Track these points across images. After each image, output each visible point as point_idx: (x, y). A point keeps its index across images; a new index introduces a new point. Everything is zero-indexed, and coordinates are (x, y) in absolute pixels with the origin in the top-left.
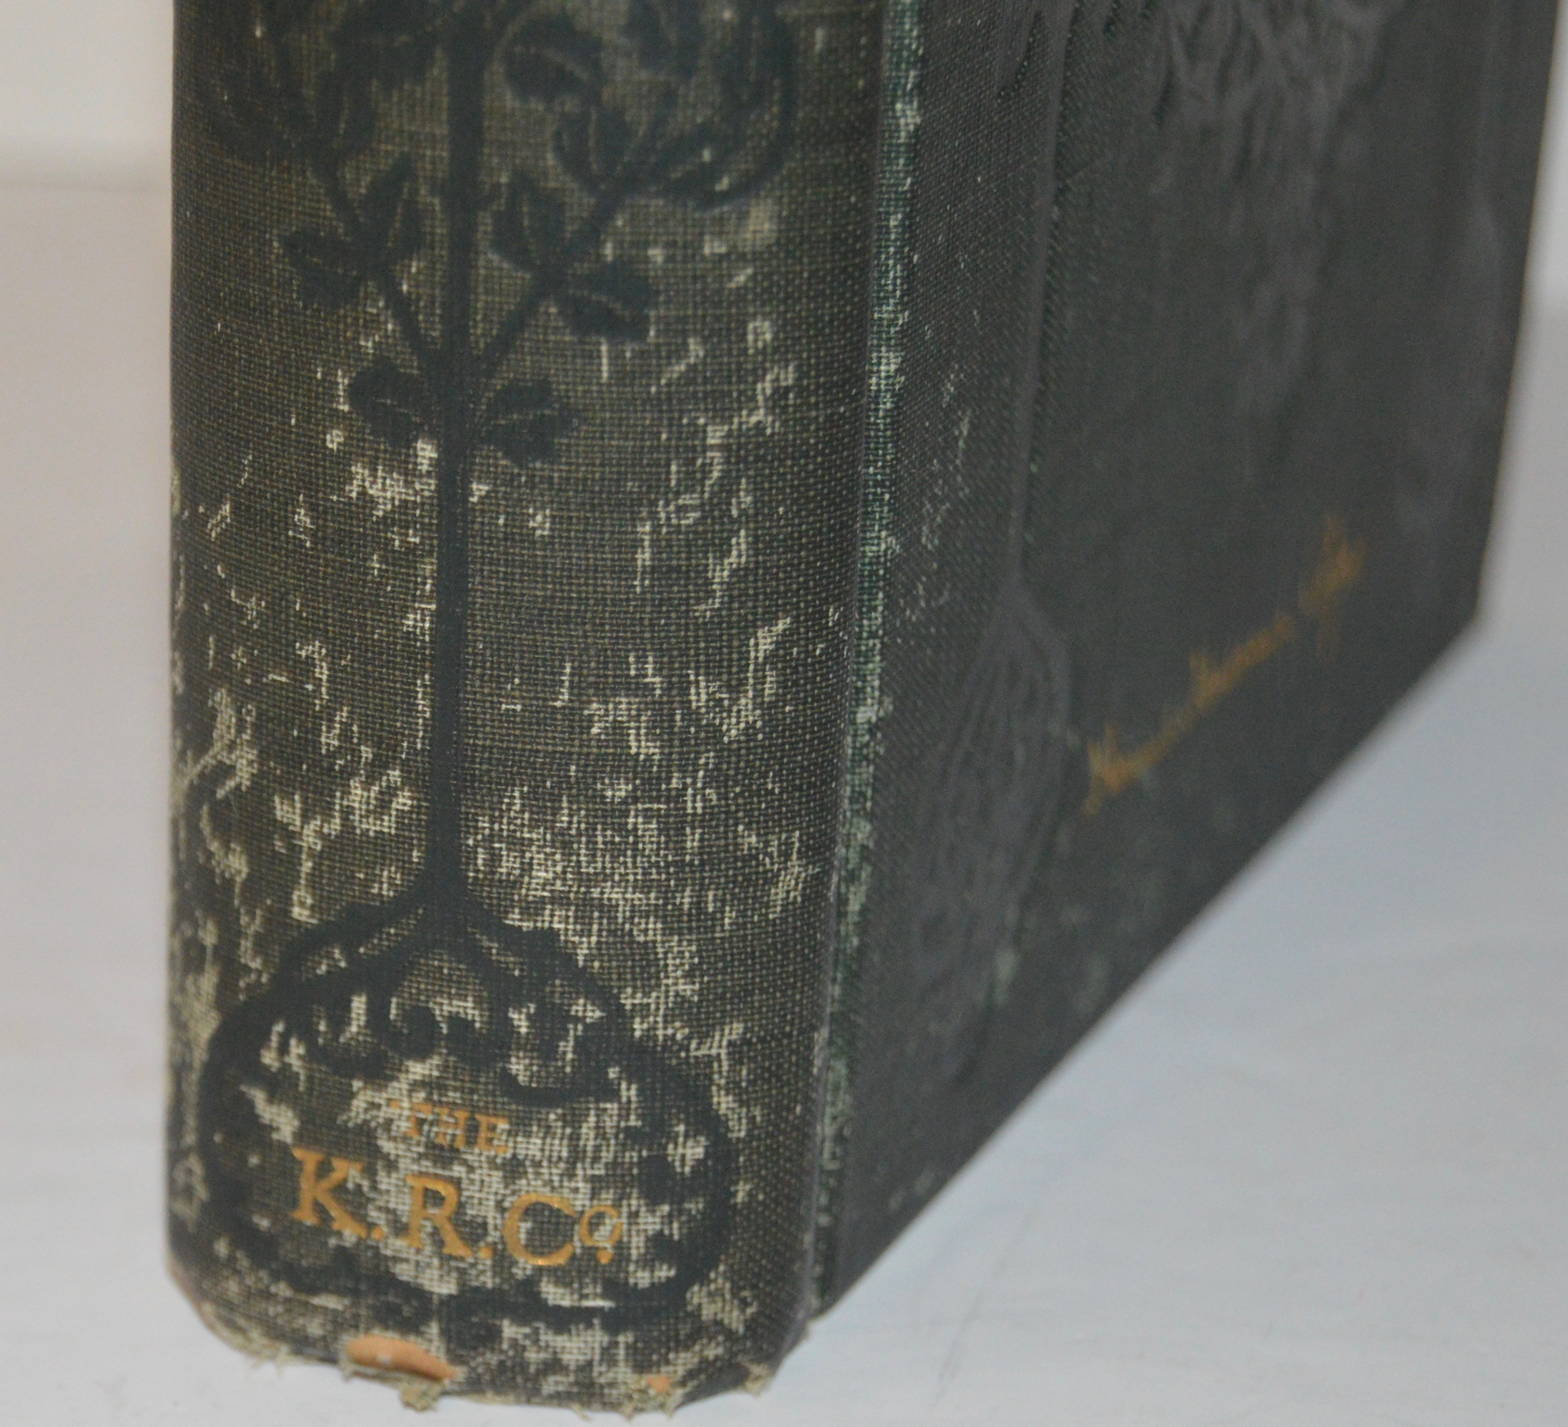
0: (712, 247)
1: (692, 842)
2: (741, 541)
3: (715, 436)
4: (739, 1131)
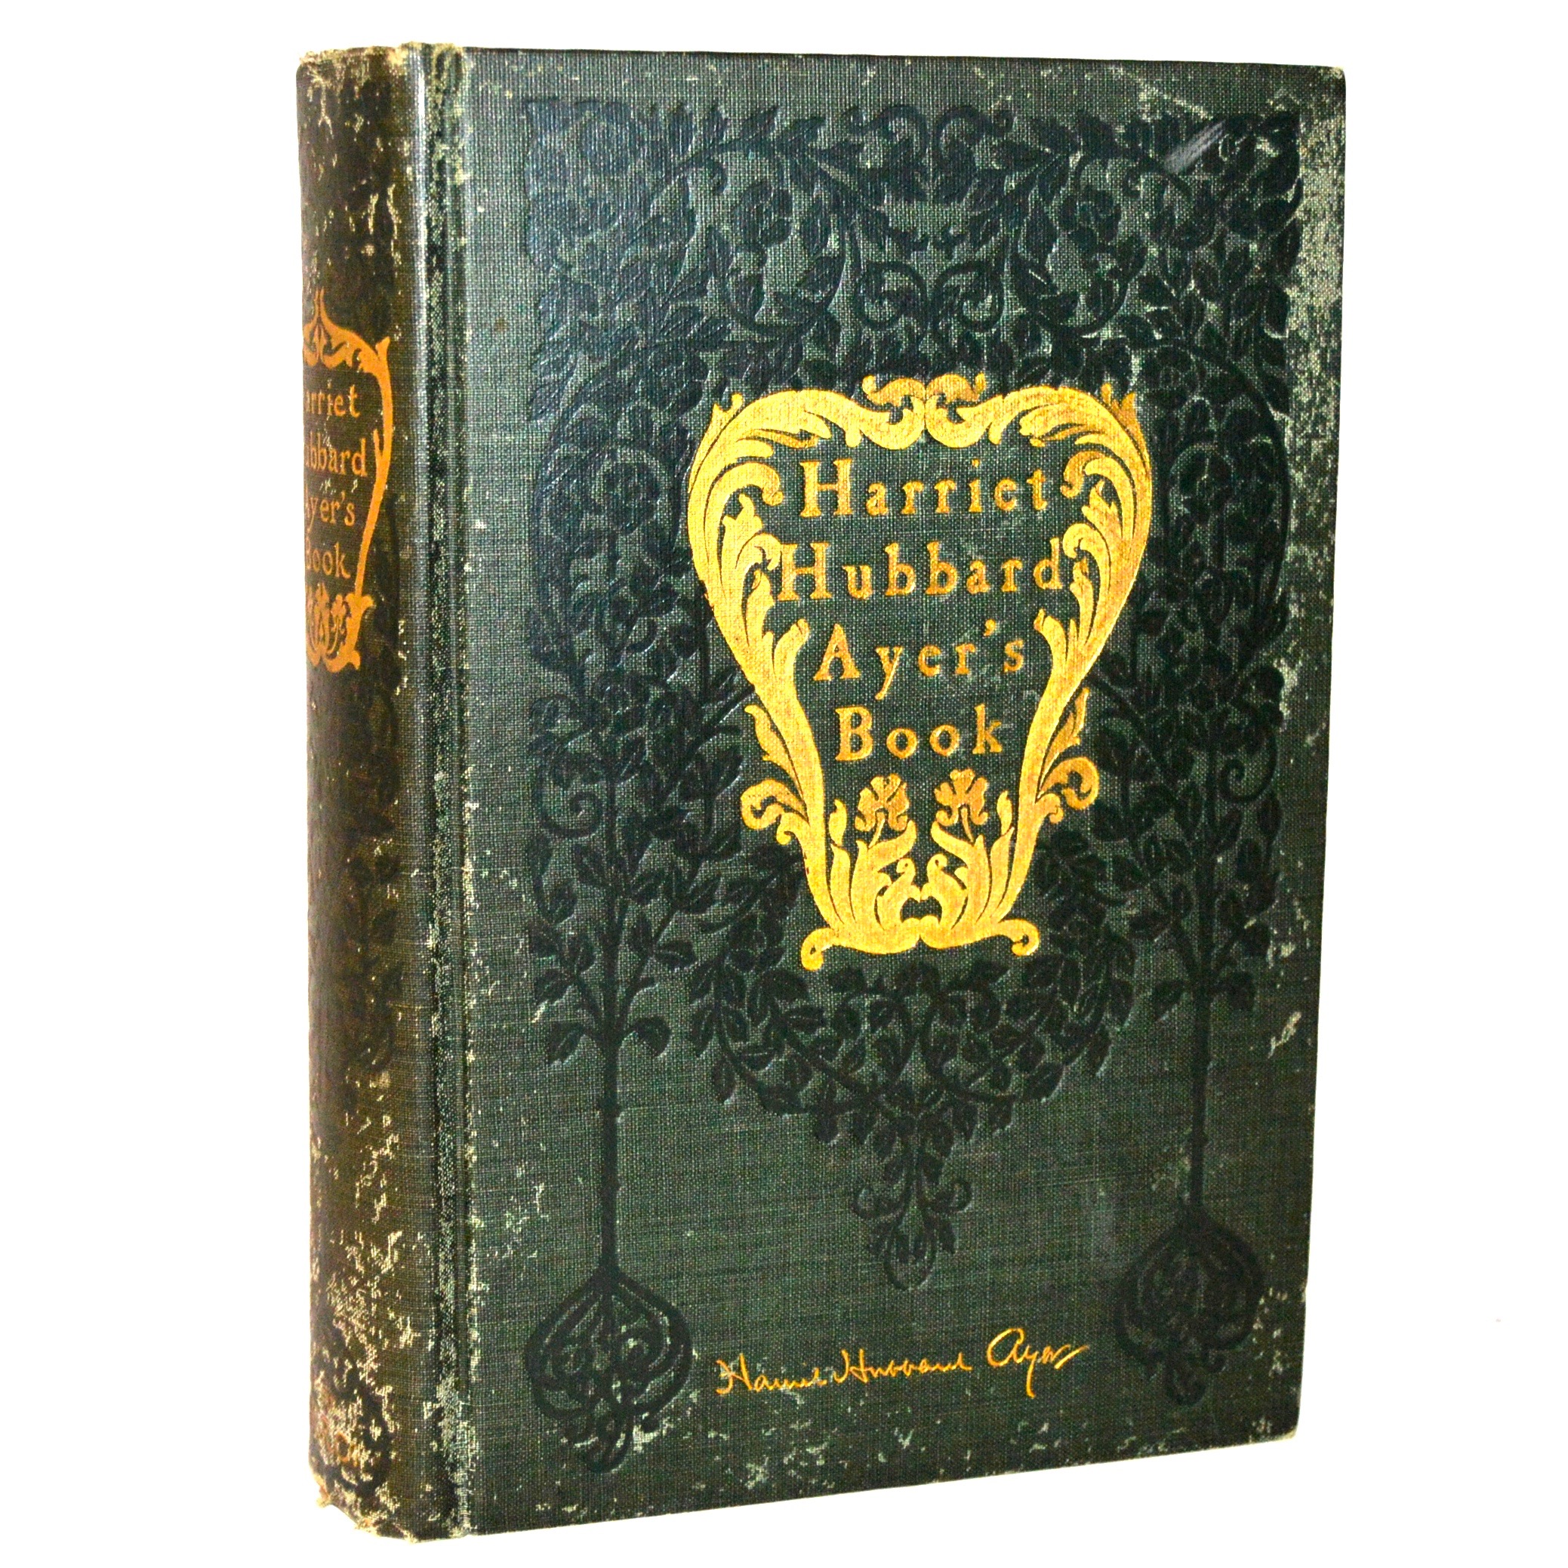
0: (372, 1085)
1: (374, 1308)
2: (384, 1197)
3: (375, 1155)
4: (391, 1430)
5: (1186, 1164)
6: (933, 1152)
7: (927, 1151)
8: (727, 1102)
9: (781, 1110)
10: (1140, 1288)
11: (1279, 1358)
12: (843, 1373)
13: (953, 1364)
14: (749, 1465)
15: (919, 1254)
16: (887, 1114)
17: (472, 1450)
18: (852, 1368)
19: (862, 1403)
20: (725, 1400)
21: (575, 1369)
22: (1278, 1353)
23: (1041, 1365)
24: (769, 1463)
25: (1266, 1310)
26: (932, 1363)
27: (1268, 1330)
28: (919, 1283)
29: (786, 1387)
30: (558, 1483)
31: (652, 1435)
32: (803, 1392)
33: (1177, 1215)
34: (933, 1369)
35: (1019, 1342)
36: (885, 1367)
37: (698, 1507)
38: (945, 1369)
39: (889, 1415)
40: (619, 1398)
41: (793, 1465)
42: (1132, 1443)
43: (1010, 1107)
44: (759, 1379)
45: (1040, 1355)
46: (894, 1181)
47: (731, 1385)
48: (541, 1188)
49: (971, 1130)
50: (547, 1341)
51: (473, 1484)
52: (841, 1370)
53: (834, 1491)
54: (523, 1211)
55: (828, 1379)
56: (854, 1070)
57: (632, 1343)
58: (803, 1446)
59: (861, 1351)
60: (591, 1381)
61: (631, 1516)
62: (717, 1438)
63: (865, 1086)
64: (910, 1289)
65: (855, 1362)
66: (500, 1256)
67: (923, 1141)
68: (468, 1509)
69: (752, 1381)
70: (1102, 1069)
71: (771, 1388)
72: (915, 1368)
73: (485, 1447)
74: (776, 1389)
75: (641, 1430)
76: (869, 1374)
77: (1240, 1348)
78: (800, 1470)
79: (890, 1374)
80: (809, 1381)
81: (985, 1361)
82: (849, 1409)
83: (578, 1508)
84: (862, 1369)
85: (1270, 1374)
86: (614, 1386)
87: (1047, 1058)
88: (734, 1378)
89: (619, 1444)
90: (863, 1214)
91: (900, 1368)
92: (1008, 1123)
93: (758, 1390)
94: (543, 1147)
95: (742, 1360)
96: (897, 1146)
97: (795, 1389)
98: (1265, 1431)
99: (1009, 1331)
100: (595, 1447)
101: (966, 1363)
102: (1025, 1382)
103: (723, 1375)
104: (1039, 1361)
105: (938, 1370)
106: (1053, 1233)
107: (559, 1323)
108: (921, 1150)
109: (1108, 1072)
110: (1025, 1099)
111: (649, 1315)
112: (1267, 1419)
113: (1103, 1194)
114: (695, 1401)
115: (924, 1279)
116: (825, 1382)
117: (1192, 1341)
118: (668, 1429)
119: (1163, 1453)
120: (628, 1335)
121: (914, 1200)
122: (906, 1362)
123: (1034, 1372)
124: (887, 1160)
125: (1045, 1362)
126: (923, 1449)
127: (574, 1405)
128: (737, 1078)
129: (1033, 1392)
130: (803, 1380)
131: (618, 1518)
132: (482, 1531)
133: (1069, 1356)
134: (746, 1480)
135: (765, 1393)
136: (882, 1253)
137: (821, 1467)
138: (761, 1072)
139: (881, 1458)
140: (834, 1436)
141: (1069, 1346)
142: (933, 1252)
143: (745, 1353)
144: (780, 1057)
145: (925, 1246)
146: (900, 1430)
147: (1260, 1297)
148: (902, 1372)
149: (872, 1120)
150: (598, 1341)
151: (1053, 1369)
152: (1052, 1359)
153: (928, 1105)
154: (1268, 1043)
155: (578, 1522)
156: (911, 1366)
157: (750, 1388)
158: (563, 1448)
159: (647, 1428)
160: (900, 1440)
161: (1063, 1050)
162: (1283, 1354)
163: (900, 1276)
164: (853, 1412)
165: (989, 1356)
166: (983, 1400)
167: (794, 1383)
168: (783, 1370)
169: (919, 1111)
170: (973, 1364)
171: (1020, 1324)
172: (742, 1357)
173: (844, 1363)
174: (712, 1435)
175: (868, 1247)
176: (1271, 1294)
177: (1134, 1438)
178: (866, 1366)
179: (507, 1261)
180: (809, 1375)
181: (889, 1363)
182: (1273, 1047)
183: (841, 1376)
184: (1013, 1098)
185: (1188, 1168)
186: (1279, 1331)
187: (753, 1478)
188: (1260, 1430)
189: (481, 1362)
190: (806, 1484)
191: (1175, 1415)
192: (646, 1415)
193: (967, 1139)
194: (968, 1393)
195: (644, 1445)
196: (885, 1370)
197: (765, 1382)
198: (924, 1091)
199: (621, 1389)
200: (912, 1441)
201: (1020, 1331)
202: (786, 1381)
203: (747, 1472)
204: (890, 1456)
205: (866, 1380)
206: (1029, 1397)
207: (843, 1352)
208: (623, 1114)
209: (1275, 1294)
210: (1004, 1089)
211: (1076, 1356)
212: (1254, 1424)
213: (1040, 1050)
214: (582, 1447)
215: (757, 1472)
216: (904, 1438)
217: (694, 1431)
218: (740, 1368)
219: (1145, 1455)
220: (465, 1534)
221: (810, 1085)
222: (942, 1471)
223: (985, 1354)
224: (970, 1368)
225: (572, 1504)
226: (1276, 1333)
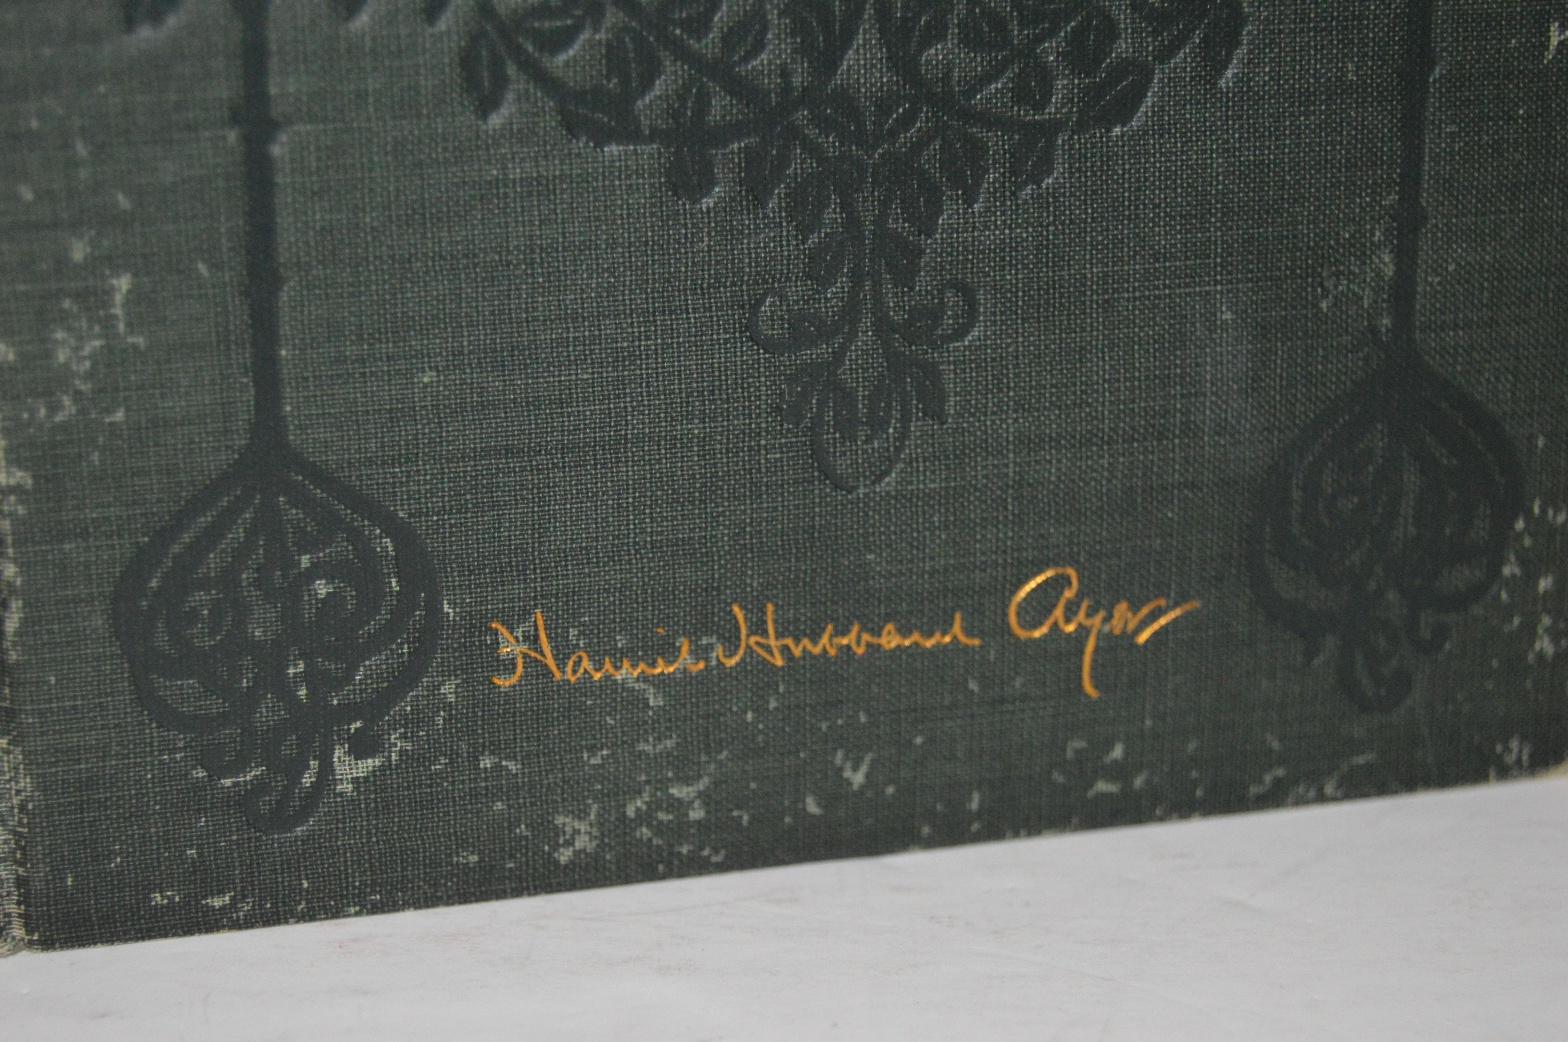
5: (1386, 259)
6: (902, 227)
7: (891, 224)
8: (496, 120)
9: (601, 138)
10: (1296, 495)
11: (1547, 630)
12: (737, 647)
13: (944, 633)
14: (560, 820)
15: (877, 424)
16: (813, 150)
17: (18, 792)
18: (753, 639)
19: (773, 705)
20: (509, 697)
21: (212, 636)
22: (1546, 621)
23: (1109, 636)
24: (599, 815)
25: (1527, 541)
26: (905, 631)
27: (1530, 577)
28: (879, 479)
29: (626, 673)
30: (192, 852)
31: (371, 763)
32: (662, 683)
33: (1366, 359)
34: (907, 643)
35: (1069, 594)
36: (815, 638)
37: (464, 897)
38: (929, 643)
39: (824, 726)
40: (303, 692)
41: (642, 818)
42: (1278, 781)
43: (1051, 144)
44: (574, 658)
45: (1108, 618)
46: (826, 282)
47: (520, 670)
48: (123, 283)
49: (977, 185)
50: (154, 583)
51: (24, 855)
52: (732, 641)
53: (724, 868)
54: (90, 328)
55: (707, 659)
56: (746, 59)
57: (322, 588)
58: (663, 784)
59: (770, 608)
60: (248, 661)
61: (336, 913)
62: (497, 767)
63: (769, 91)
64: (861, 490)
65: (759, 628)
66: (49, 417)
67: (885, 204)
68: (19, 903)
69: (561, 664)
70: (1229, 73)
71: (597, 676)
72: (874, 640)
73: (43, 785)
74: (608, 677)
75: (349, 753)
76: (785, 650)
77: (1477, 610)
78: (660, 829)
79: (825, 651)
80: (670, 663)
81: (1006, 629)
82: (750, 716)
83: (233, 899)
84: (772, 642)
85: (1531, 657)
86: (291, 671)
87: (1122, 47)
88: (525, 656)
89: (308, 780)
90: (769, 346)
91: (845, 641)
92: (1049, 173)
93: (573, 679)
94: (123, 202)
95: (540, 623)
96: (832, 214)
97: (644, 678)
98: (1519, 761)
99: (1049, 573)
100: (260, 787)
101: (969, 631)
102: (1080, 668)
103: (505, 650)
104: (1106, 628)
105: (916, 644)
106: (1132, 391)
107: (176, 549)
108: (880, 221)
109: (1238, 79)
110: (1081, 127)
111: (355, 535)
112: (1524, 738)
113: (1228, 316)
114: (452, 698)
115: (887, 473)
116: (701, 665)
117: (1392, 596)
118: (401, 752)
119: (1334, 799)
120: (315, 571)
121: (867, 321)
122: (855, 629)
123: (1096, 651)
124: (813, 240)
125: (1117, 631)
126: (890, 790)
127: (215, 705)
128: (511, 70)
129: (1096, 686)
130: (660, 661)
131: (312, 919)
132: (47, 944)
133: (1163, 621)
134: (556, 847)
135: (585, 685)
136: (807, 422)
137: (699, 823)
138: (561, 58)
139: (812, 807)
140: (720, 764)
141: (1163, 602)
142: (905, 420)
143: (546, 609)
144: (596, 30)
145: (888, 405)
146: (846, 758)
147: (1515, 518)
148: (848, 647)
149: (783, 161)
150: (257, 584)
151: (1133, 645)
152: (1131, 626)
153: (893, 134)
154: (1545, 34)
155: (236, 925)
156: (866, 637)
157: (558, 675)
158: (198, 787)
159: (359, 752)
160: (848, 774)
161: (1155, 32)
162: (1555, 622)
163: (842, 465)
164: (757, 721)
165: (1013, 619)
166: (1003, 700)
167: (642, 666)
168: (621, 642)
169: (875, 147)
170: (982, 634)
171: (1073, 561)
172: (539, 617)
173: (738, 629)
174: (486, 762)
175: (779, 409)
176: (1536, 510)
177: (1280, 772)
178: (779, 635)
179: (64, 427)
180: (670, 652)
181: (823, 630)
182: (1554, 42)
183: (730, 656)
184: (1056, 126)
185: (1389, 271)
186: (1550, 579)
187: (569, 843)
188: (1510, 759)
189: (24, 622)
190: (671, 854)
191: (1358, 732)
192: (358, 724)
193: (969, 202)
194: (973, 686)
195: (355, 781)
196: (815, 642)
197: (586, 664)
198: (884, 107)
199: (306, 677)
200: (868, 776)
201: (1072, 573)
202: (626, 664)
203: (558, 831)
204: (828, 801)
205: (779, 662)
206: (1088, 697)
207: (736, 609)
208: (284, 138)
209: (1543, 511)
210: (1039, 107)
211: (1176, 620)
212: (1499, 748)
213: (1111, 32)
214: (235, 785)
215: (577, 832)
216: (855, 769)
217: (453, 757)
218: (537, 637)
219: (1301, 802)
220: (14, 951)
221: (659, 87)
222: (926, 830)
223: (1005, 615)
224: (976, 642)
225: (221, 892)
226: (1545, 584)
